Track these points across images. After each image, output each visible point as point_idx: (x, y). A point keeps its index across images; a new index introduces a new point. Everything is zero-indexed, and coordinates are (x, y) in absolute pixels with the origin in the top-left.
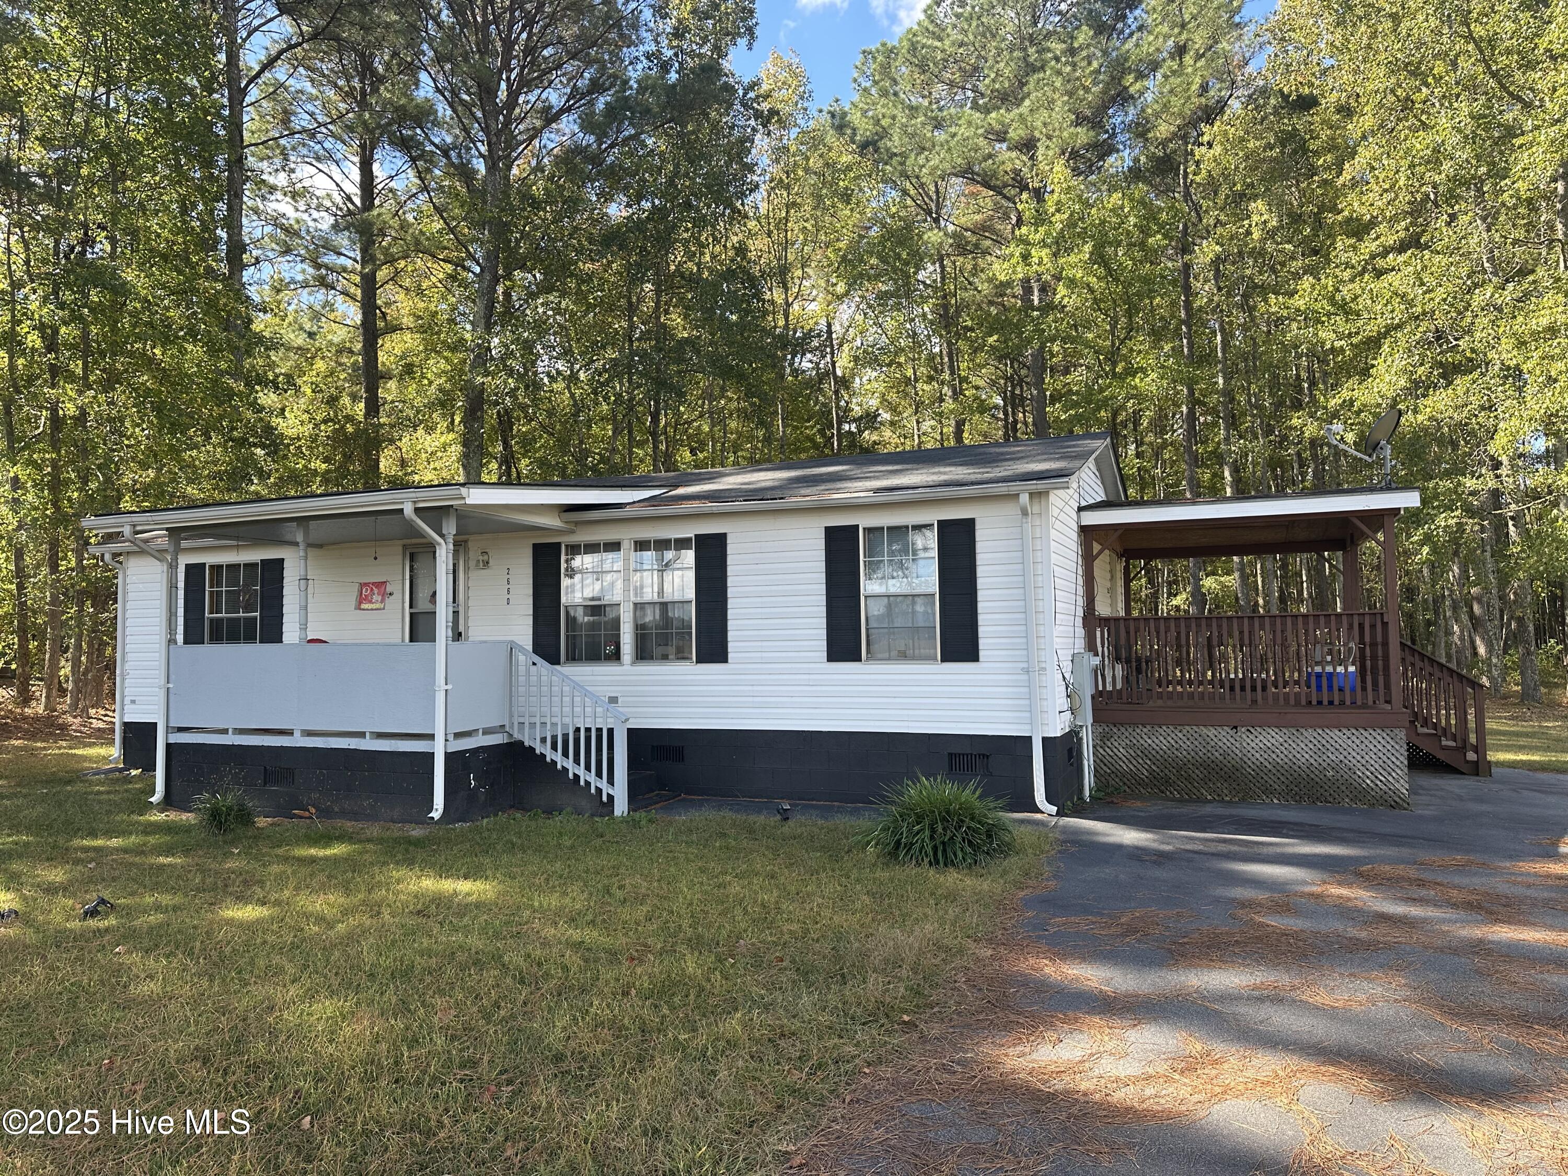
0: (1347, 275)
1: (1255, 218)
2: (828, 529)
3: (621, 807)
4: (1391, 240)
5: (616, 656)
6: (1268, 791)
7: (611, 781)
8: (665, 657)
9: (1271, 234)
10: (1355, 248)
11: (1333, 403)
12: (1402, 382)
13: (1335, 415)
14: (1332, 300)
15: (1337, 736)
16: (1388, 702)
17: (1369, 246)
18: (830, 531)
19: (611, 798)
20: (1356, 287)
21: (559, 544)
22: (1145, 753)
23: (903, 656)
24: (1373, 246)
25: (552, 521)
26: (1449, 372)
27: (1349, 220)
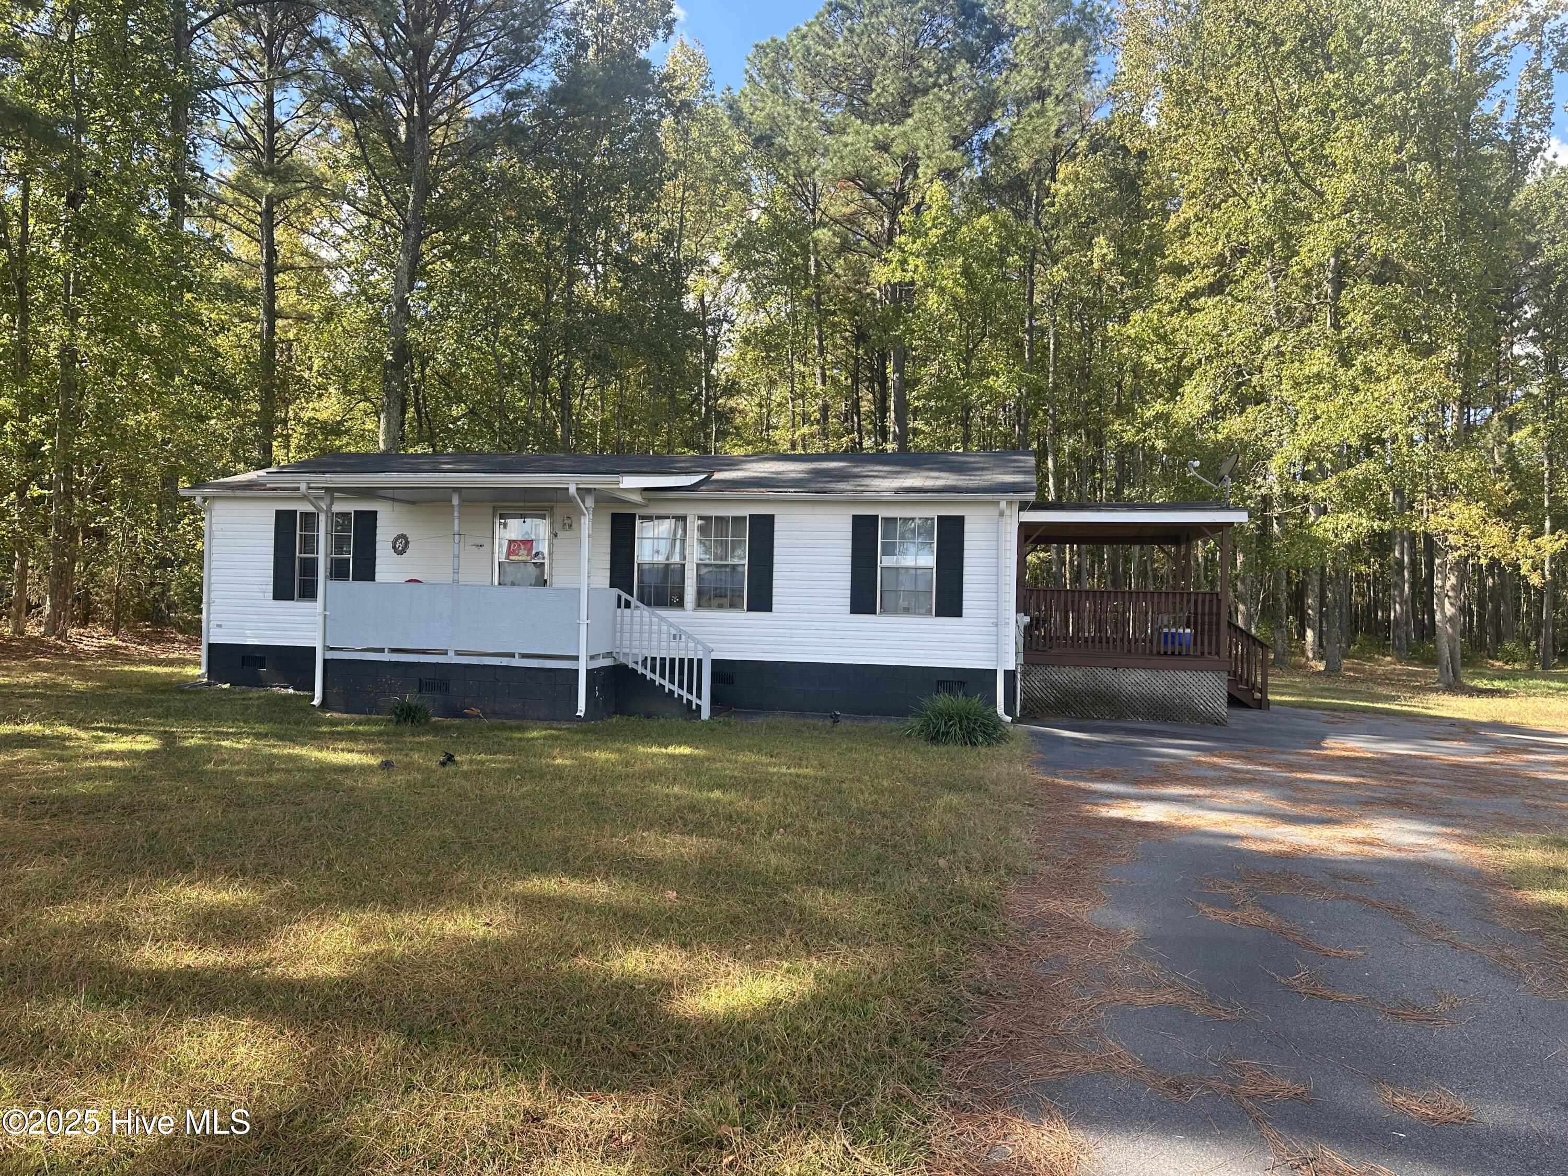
0: (1166, 308)
1: (1097, 250)
2: (854, 516)
3: (705, 714)
4: (1201, 283)
5: (681, 604)
6: (1136, 713)
7: (699, 696)
8: (721, 606)
9: (1108, 266)
10: (1173, 285)
11: (1149, 414)
12: (1208, 407)
13: (1148, 425)
14: (1155, 330)
15: (1183, 676)
16: (1218, 654)
17: (1186, 285)
18: (855, 518)
19: (699, 707)
20: (1175, 321)
21: (634, 515)
22: (1053, 685)
23: (907, 611)
24: (1189, 287)
25: (636, 498)
26: (1243, 403)
27: (1172, 263)
